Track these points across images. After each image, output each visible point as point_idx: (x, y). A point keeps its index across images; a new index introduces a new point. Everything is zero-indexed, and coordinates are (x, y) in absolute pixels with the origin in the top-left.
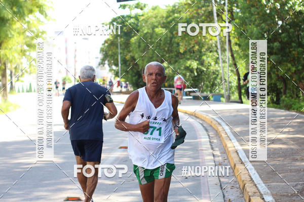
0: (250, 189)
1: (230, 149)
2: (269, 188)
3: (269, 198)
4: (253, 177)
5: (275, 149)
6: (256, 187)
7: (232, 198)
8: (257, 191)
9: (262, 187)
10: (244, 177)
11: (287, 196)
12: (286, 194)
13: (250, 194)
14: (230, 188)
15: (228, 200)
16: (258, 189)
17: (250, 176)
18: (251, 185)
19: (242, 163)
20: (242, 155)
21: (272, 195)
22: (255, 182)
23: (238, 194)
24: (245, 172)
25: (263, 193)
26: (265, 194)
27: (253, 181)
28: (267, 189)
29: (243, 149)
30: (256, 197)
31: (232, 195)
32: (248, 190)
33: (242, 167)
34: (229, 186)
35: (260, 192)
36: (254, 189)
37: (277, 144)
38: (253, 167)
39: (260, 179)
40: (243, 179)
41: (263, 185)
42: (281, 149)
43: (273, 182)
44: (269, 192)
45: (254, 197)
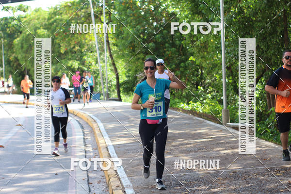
0: (114, 183)
1: (100, 145)
2: (132, 181)
3: (130, 191)
4: (118, 172)
6: (120, 181)
7: (97, 192)
8: (120, 185)
9: (126, 181)
10: (110, 172)
11: (147, 188)
12: (147, 186)
13: (113, 187)
14: (96, 183)
16: (121, 183)
18: (115, 179)
20: (112, 151)
21: (134, 188)
22: (120, 176)
25: (125, 186)
26: (127, 188)
27: (118, 175)
28: (129, 182)
29: (113, 145)
30: (118, 191)
31: (98, 189)
32: (112, 184)
34: (96, 181)
35: (122, 186)
36: (118, 183)
39: (125, 173)
40: (109, 174)
41: (127, 179)
43: (137, 176)
44: (131, 185)
45: (116, 191)
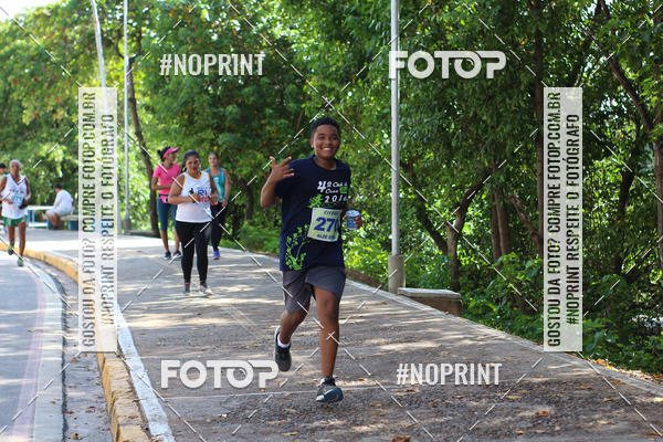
0: (123, 409)
2: (167, 406)
3: (159, 429)
4: (135, 385)
5: (200, 327)
6: (138, 405)
7: (82, 431)
8: (138, 414)
9: (152, 405)
10: (117, 383)
11: (202, 423)
12: (201, 419)
13: (120, 420)
14: (84, 412)
15: (72, 436)
16: (140, 410)
17: (131, 383)
18: (127, 401)
19: (121, 356)
20: (126, 341)
21: (170, 421)
22: (139, 395)
23: (101, 423)
24: (122, 375)
25: (149, 418)
26: (154, 420)
27: (135, 393)
28: (161, 408)
29: (130, 328)
30: (131, 427)
31: (84, 424)
32: (119, 412)
33: (118, 364)
34: (85, 406)
35: (143, 416)
36: (133, 411)
37: (207, 317)
38: (142, 365)
39: (151, 389)
40: (114, 389)
41: (155, 401)
42: (214, 326)
43: (180, 395)
44: (164, 415)
45: (127, 427)
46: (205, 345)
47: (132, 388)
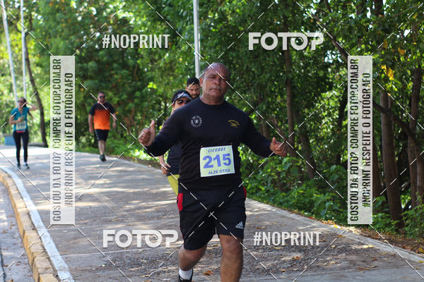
0: (40, 263)
1: (19, 210)
2: (67, 261)
3: (65, 275)
4: (46, 248)
5: (82, 208)
6: (50, 261)
7: (15, 278)
8: (50, 266)
10: (36, 248)
11: (90, 271)
12: (89, 268)
13: (39, 270)
14: (15, 265)
15: (9, 281)
16: (51, 264)
17: (43, 247)
18: (42, 258)
19: (34, 229)
20: (36, 218)
21: (70, 270)
22: (49, 254)
23: (26, 272)
24: (37, 241)
25: (57, 269)
26: (60, 270)
27: (46, 253)
28: (64, 262)
29: (38, 210)
30: (47, 275)
31: (17, 273)
32: (38, 265)
33: (33, 234)
34: (14, 262)
35: (53, 268)
36: (46, 264)
37: (85, 201)
38: (48, 234)
39: (56, 250)
40: (32, 251)
41: (60, 257)
42: (91, 207)
43: (73, 253)
44: (66, 266)
45: (44, 275)
46: (86, 219)
47: (45, 249)
